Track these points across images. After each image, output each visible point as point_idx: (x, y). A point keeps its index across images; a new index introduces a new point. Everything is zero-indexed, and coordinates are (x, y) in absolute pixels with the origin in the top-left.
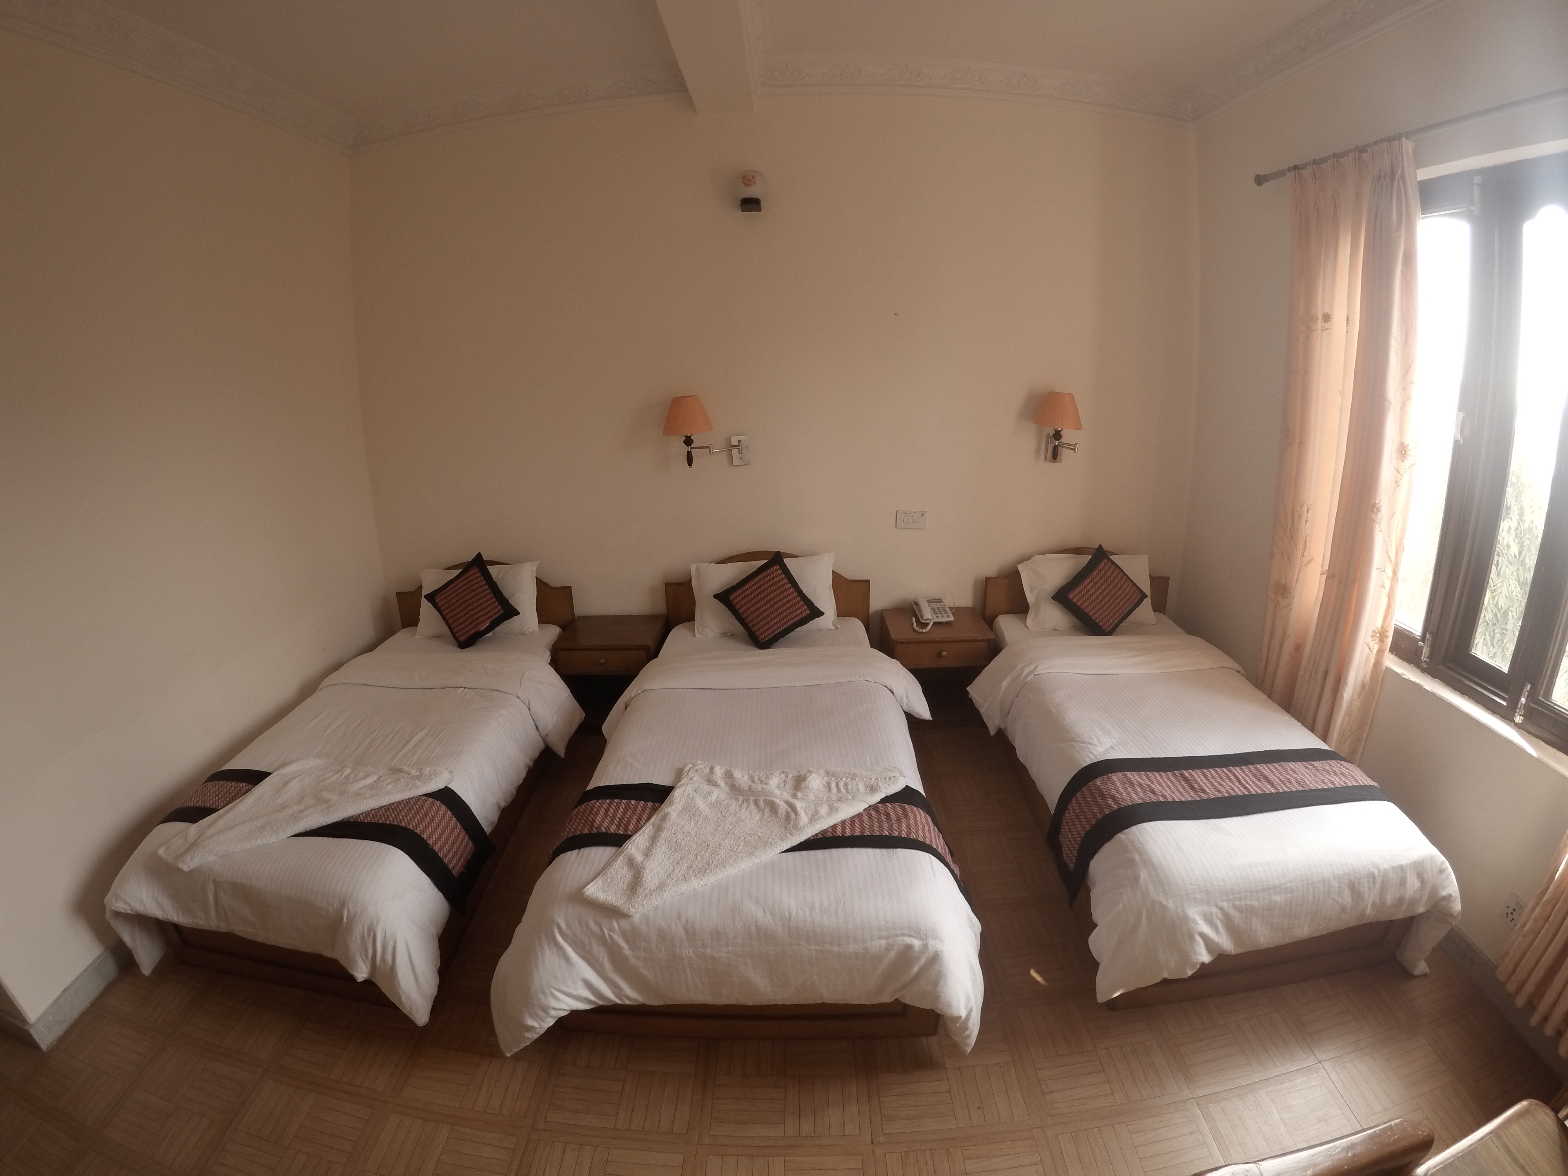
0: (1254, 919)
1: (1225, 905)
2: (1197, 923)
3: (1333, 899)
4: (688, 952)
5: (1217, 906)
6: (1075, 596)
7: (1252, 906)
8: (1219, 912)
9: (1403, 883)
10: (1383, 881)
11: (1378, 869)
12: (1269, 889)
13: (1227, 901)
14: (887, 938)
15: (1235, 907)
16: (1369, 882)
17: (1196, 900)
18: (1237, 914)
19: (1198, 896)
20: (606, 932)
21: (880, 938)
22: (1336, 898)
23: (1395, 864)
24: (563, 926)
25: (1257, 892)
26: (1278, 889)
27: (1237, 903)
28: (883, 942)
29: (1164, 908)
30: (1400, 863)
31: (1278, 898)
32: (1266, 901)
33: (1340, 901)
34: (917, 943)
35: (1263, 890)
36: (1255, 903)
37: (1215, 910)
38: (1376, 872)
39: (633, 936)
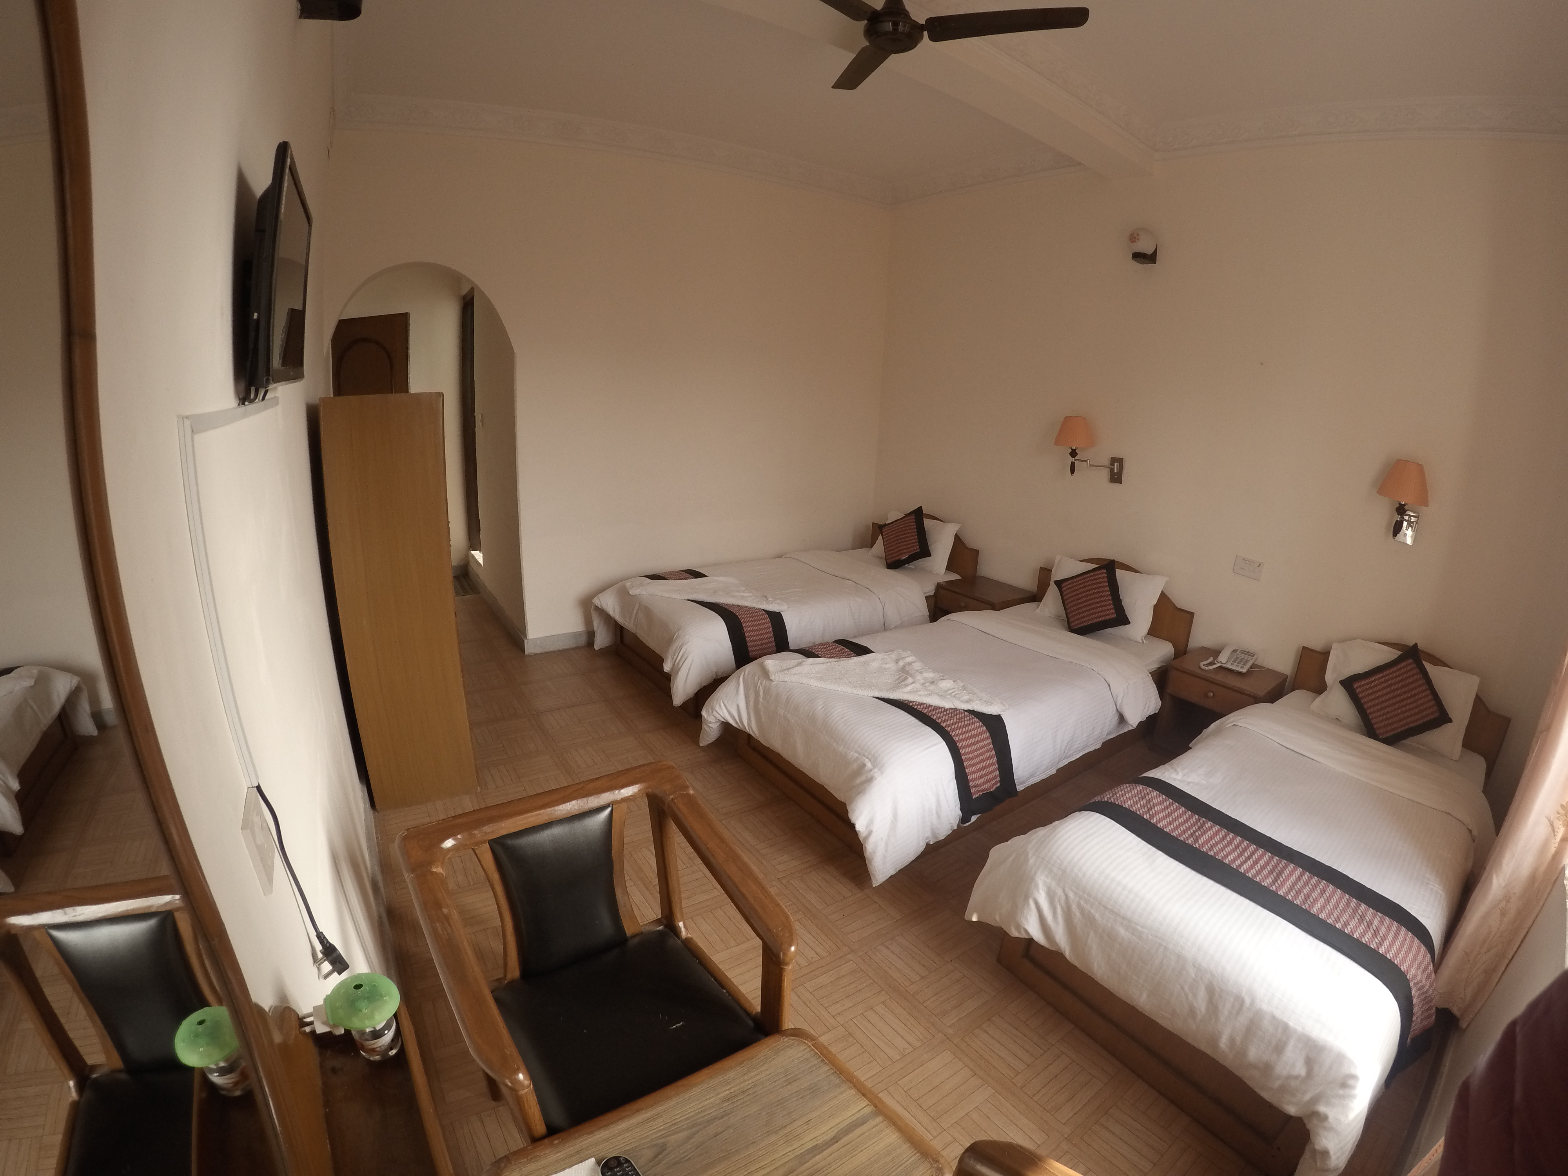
0: (1092, 934)
1: (1071, 895)
2: (1038, 890)
3: (1182, 988)
4: (781, 712)
5: (1064, 890)
6: (1360, 686)
7: (1094, 918)
8: (1063, 898)
9: (1279, 1048)
10: (1252, 1022)
11: (1253, 1001)
12: (1118, 915)
13: (1075, 893)
14: (859, 754)
15: (1079, 905)
16: (1233, 1006)
17: (1051, 871)
18: (1078, 914)
19: (1055, 870)
20: (759, 684)
21: (856, 752)
22: (1186, 988)
23: (1278, 1014)
24: (746, 673)
25: (1106, 908)
26: (1128, 923)
27: (1082, 903)
28: (856, 755)
29: (1026, 860)
30: (1286, 1020)
31: (1122, 931)
32: (1110, 925)
33: (1190, 997)
34: (869, 765)
35: (1112, 911)
36: (1097, 916)
37: (1060, 892)
38: (1248, 1002)
39: (767, 692)
